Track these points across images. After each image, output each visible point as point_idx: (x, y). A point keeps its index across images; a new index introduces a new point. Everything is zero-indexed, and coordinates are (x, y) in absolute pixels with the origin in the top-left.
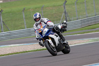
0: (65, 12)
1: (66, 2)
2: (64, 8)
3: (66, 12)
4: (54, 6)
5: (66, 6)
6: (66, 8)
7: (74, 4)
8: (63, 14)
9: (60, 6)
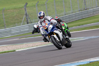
0: (26, 14)
1: (27, 4)
2: (25, 10)
3: (28, 14)
4: (15, 9)
5: (27, 9)
6: (27, 11)
7: (35, 5)
8: (25, 16)
9: (21, 8)
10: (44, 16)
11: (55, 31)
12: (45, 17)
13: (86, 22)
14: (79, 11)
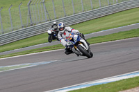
10: (64, 28)
11: (81, 41)
12: (66, 28)
13: (32, 42)
14: (23, 27)
